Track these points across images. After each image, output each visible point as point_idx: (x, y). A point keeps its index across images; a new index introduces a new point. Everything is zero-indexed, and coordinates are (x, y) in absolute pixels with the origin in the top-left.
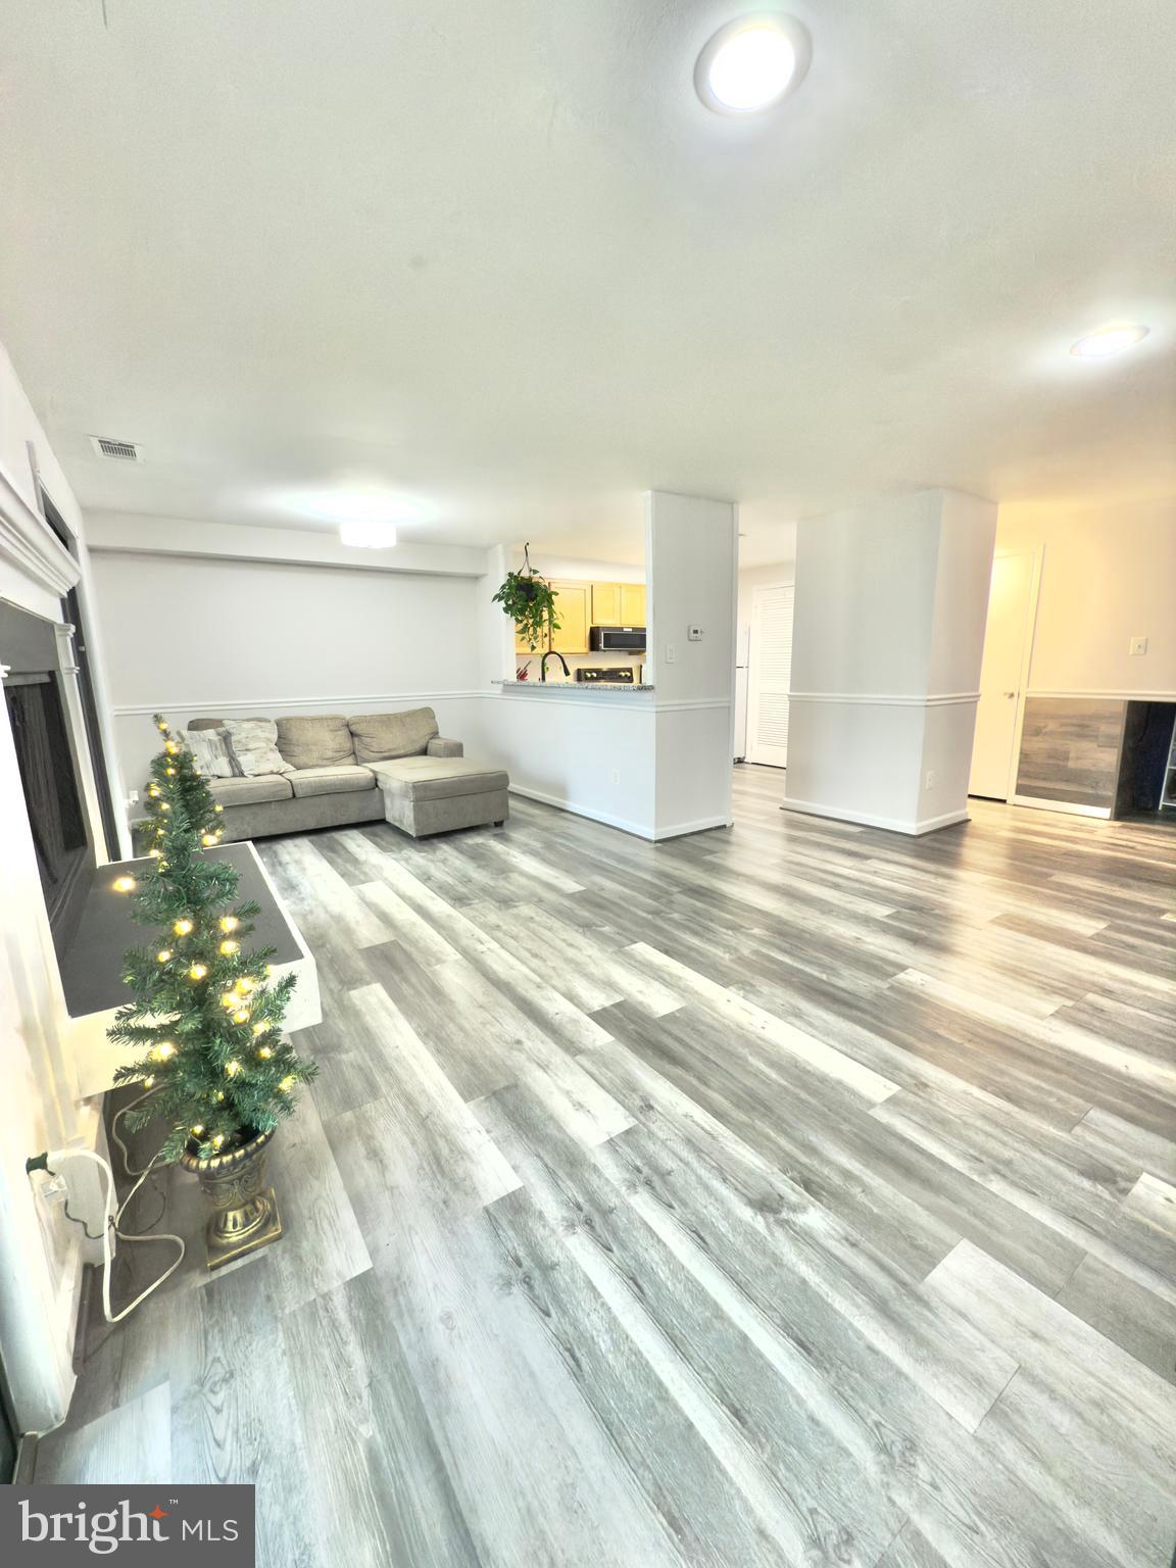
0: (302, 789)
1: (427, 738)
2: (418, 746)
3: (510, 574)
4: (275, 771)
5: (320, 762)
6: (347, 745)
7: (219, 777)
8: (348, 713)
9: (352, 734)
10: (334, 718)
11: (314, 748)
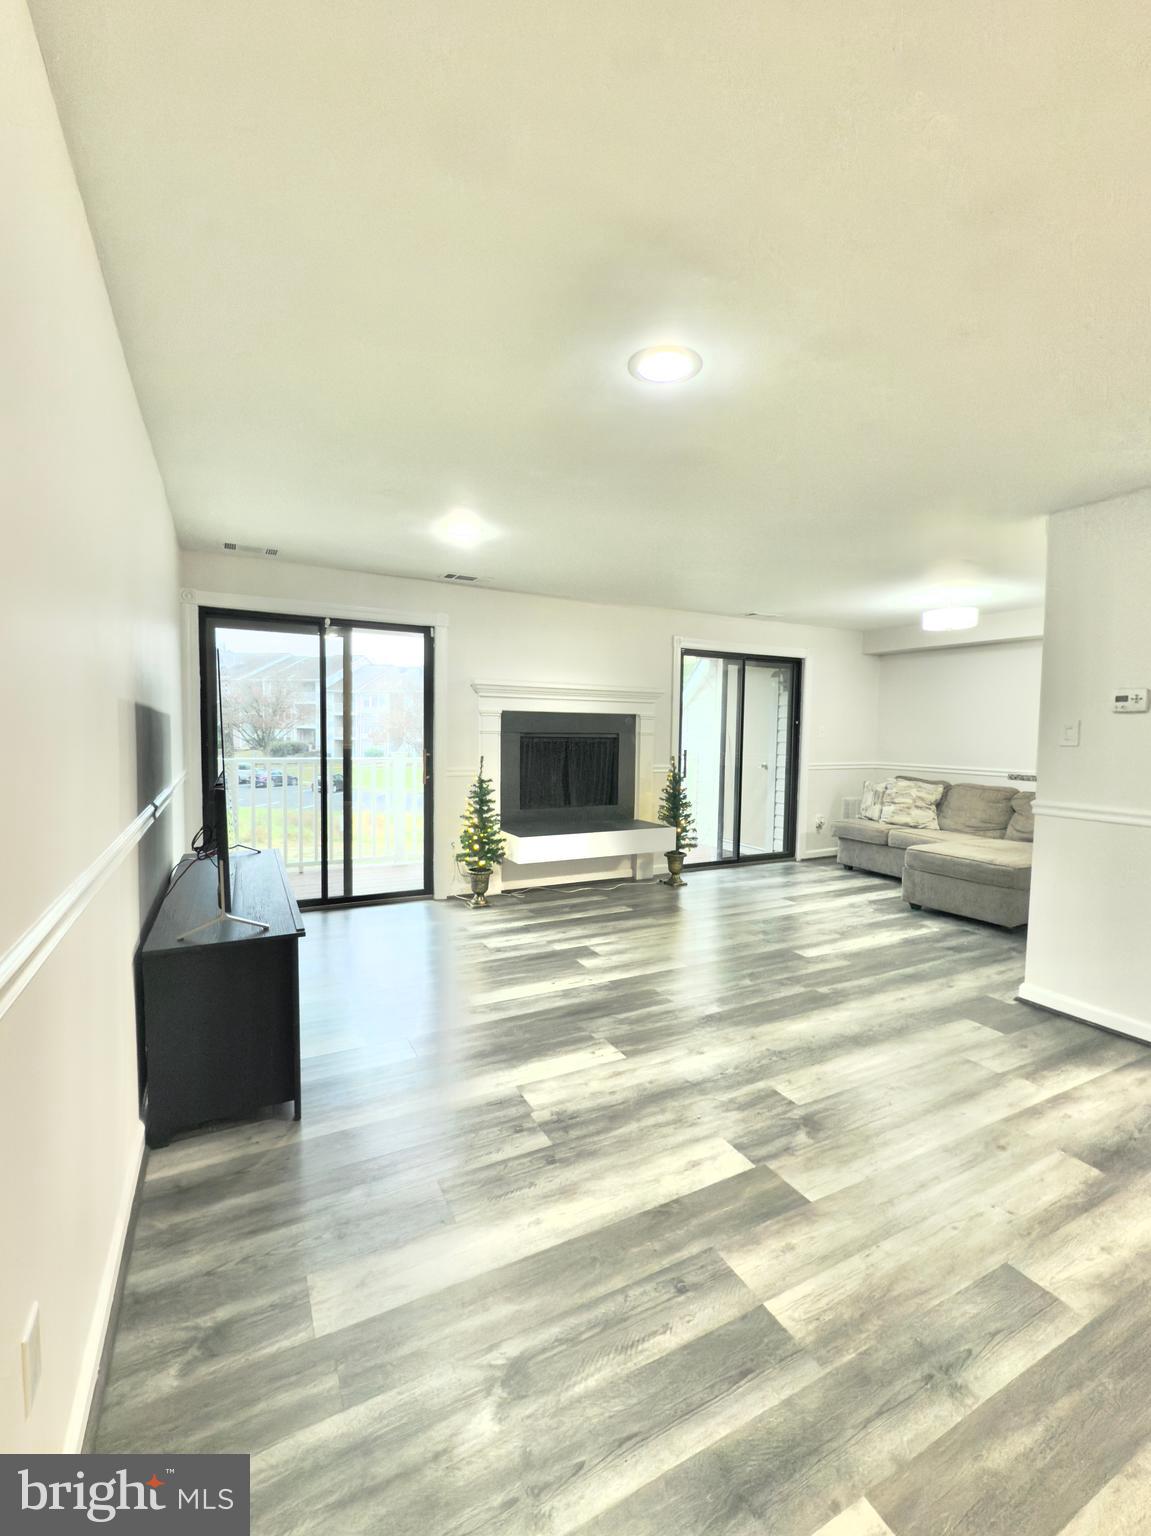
0: (894, 841)
4: (912, 824)
6: (999, 818)
9: (1013, 809)
11: (962, 813)
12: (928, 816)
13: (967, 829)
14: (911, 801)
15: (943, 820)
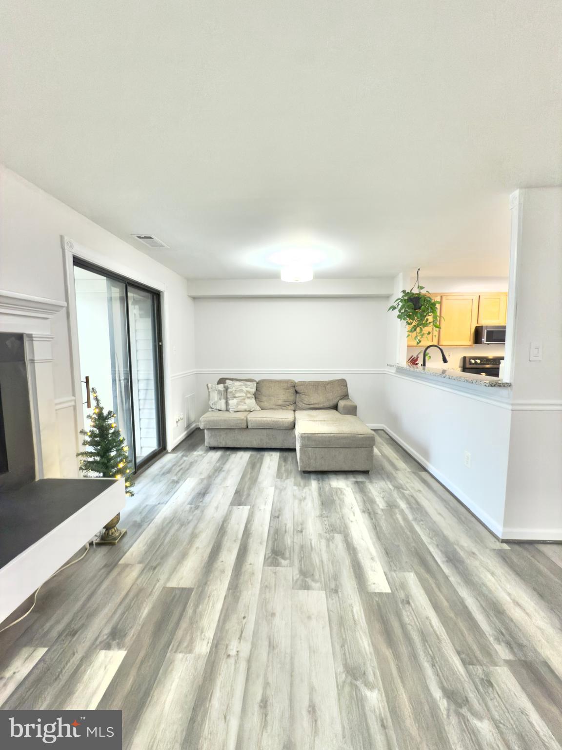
0: (252, 424)
1: (338, 399)
2: (332, 403)
3: (404, 291)
4: (248, 410)
5: (274, 407)
6: (292, 398)
7: (220, 410)
8: (297, 379)
9: (296, 392)
10: (287, 382)
11: (272, 398)
12: (251, 403)
13: (277, 407)
14: (244, 395)
15: (262, 404)
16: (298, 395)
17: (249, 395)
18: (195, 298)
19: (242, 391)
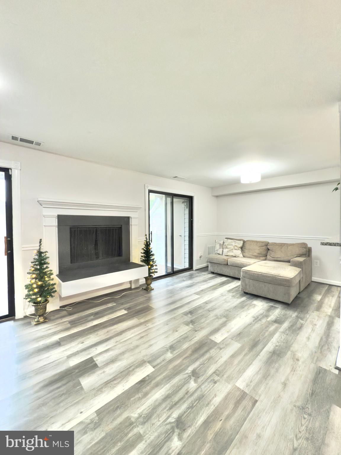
4: (234, 256)
5: (251, 256)
6: (264, 253)
7: (219, 254)
8: (270, 241)
9: (268, 249)
10: (262, 242)
11: (251, 251)
12: (239, 252)
13: (253, 257)
14: (233, 247)
15: (245, 254)
16: (269, 251)
17: (236, 248)
18: (217, 197)
19: (232, 245)
